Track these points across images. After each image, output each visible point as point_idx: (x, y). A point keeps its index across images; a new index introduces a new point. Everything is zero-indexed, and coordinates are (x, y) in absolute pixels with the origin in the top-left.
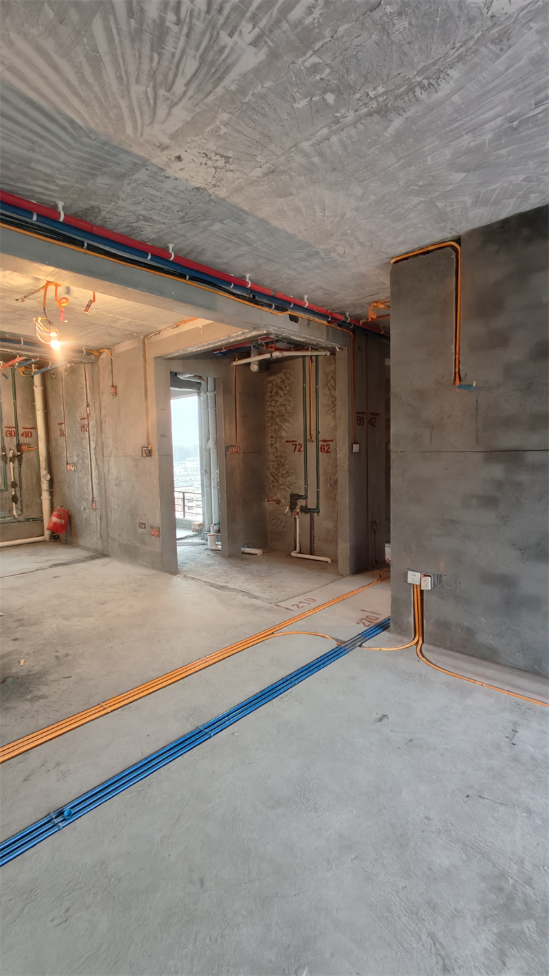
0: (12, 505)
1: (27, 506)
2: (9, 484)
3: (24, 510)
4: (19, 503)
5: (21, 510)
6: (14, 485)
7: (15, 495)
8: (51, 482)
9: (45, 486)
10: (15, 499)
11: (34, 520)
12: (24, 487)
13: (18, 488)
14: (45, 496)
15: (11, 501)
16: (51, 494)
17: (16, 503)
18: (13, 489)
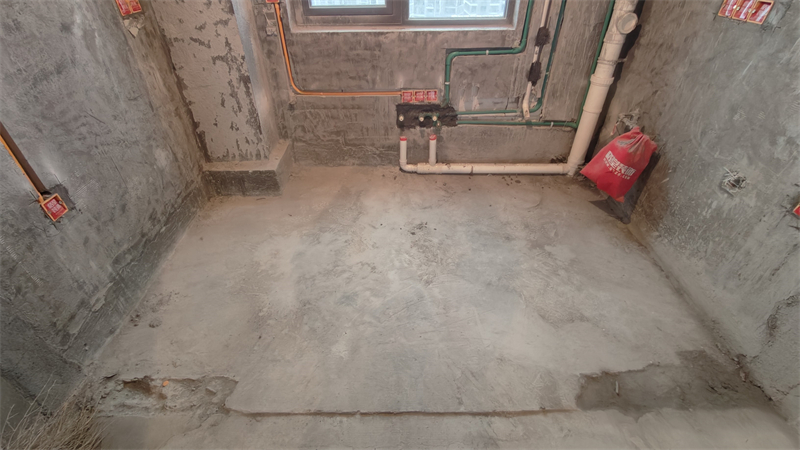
0: (525, 86)
1: (554, 94)
2: (533, 33)
3: (545, 101)
4: (540, 83)
5: (540, 101)
6: (542, 38)
7: (538, 63)
8: (631, 41)
9: (611, 49)
10: (534, 74)
11: (558, 124)
12: (562, 43)
13: (547, 48)
14: (603, 76)
15: (525, 79)
16: (619, 71)
17: (534, 84)
18: (537, 49)
